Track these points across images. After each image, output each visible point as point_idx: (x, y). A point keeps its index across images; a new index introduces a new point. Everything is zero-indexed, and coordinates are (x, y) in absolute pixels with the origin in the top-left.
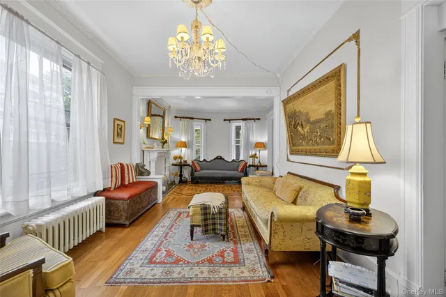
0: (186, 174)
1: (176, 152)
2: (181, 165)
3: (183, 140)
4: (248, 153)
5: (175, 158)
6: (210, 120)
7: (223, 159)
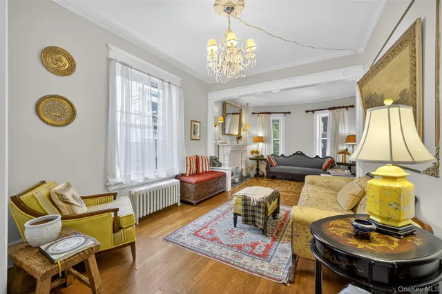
0: (263, 169)
1: (254, 147)
2: (259, 159)
3: (261, 135)
4: (338, 148)
5: (252, 152)
6: (289, 113)
7: (304, 155)
